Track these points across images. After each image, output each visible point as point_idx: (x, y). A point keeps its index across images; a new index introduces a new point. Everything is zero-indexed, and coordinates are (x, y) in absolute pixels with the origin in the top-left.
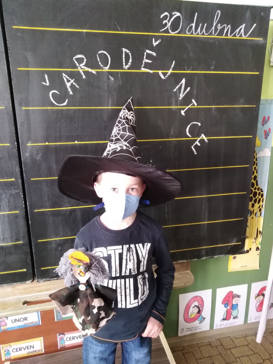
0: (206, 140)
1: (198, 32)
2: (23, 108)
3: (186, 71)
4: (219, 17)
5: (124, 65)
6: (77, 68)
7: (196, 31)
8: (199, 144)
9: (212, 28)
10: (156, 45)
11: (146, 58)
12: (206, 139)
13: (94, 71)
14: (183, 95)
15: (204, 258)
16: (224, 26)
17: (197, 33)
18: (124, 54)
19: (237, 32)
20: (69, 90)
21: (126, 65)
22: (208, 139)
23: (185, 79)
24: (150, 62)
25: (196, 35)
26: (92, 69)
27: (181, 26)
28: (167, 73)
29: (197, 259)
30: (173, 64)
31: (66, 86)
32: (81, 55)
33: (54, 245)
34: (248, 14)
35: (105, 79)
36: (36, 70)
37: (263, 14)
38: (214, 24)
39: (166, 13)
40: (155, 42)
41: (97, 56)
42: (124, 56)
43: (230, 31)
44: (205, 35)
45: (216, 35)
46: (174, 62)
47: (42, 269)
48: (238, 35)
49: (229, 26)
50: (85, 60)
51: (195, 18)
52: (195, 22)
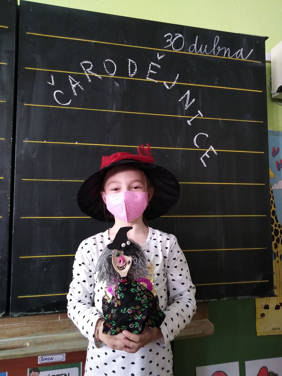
1: (200, 51)
2: (25, 104)
3: (190, 83)
4: (218, 41)
5: (130, 74)
6: (84, 73)
8: (208, 157)
9: (212, 49)
11: (151, 69)
12: (214, 151)
13: (100, 76)
14: (189, 106)
15: (225, 299)
16: (223, 48)
18: (129, 64)
19: (237, 54)
20: (74, 91)
22: (217, 152)
23: (190, 91)
24: (155, 73)
25: (198, 54)
26: (98, 74)
27: (183, 45)
28: (172, 84)
29: (216, 300)
30: (178, 76)
31: (71, 87)
32: (88, 61)
33: (38, 265)
34: (245, 41)
35: (111, 84)
36: (43, 71)
38: (214, 47)
39: (169, 34)
40: (159, 57)
41: (104, 63)
43: (229, 53)
44: (206, 54)
45: (217, 55)
47: (19, 297)
48: (237, 57)
49: (229, 49)
50: (92, 66)
51: (197, 39)
52: (196, 43)
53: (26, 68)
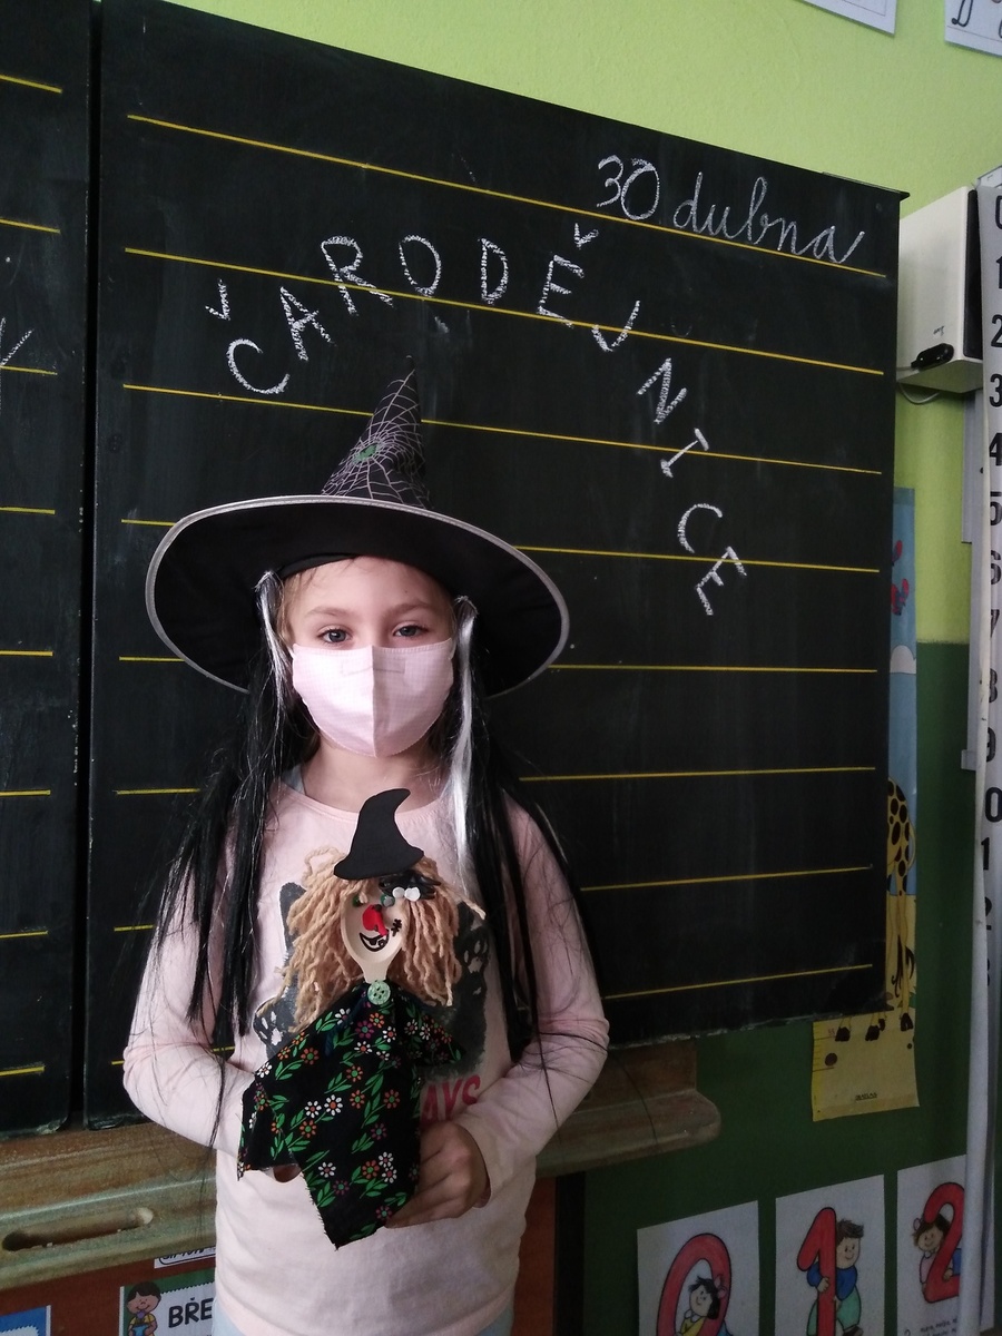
0: (741, 570)
1: (707, 227)
2: (127, 386)
3: (675, 336)
4: (763, 195)
5: (485, 292)
6: (333, 279)
7: (700, 224)
8: (720, 582)
9: (744, 223)
10: (583, 245)
11: (554, 280)
12: (739, 563)
13: (384, 295)
14: (667, 412)
15: (751, 1027)
16: (777, 221)
17: (703, 228)
18: (485, 256)
19: (816, 245)
20: (299, 344)
21: (491, 290)
22: (746, 567)
23: (672, 362)
24: (566, 292)
25: (701, 234)
26: (379, 286)
27: (656, 202)
28: (618, 334)
29: (725, 1031)
30: (636, 309)
31: (287, 328)
32: (345, 238)
34: (841, 203)
35: (422, 326)
36: (188, 263)
37: (881, 209)
38: (752, 214)
39: (614, 158)
40: (581, 236)
41: (401, 248)
42: (484, 263)
43: (794, 238)
44: (727, 239)
45: (757, 242)
46: (638, 303)
47: (113, 1063)
48: (819, 252)
49: (793, 225)
50: (359, 255)
51: (698, 184)
52: (696, 196)
53: (127, 250)
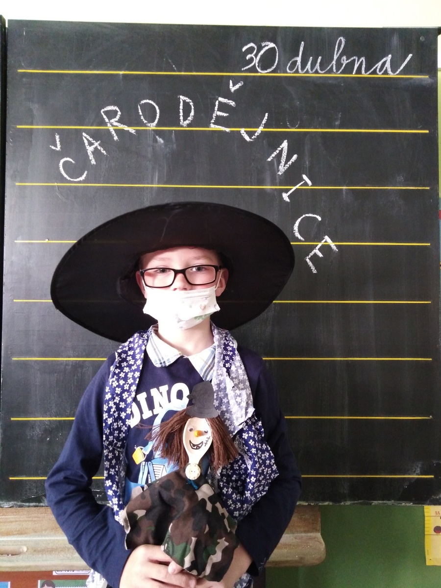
0: (334, 248)
1: (307, 69)
2: (17, 184)
3: (289, 128)
4: (342, 46)
5: (182, 121)
6: (106, 125)
7: (303, 68)
8: (321, 255)
9: (331, 63)
10: (235, 91)
11: (218, 110)
12: (333, 245)
13: (132, 130)
14: (286, 168)
15: (348, 503)
16: (352, 59)
17: (305, 70)
18: (181, 104)
19: (379, 67)
20: (91, 157)
21: (185, 120)
22: (337, 246)
23: (288, 142)
24: (225, 115)
25: (304, 73)
26: (129, 126)
27: (276, 62)
28: (255, 132)
29: (331, 504)
30: (266, 118)
31: (86, 150)
32: (113, 106)
33: (38, 430)
34: (395, 40)
35: (150, 142)
36: (42, 129)
37: (423, 40)
38: (335, 57)
39: (252, 45)
40: (233, 86)
41: (139, 107)
42: (181, 107)
43: (364, 66)
44: (320, 73)
45: (339, 72)
46: (267, 115)
47: (11, 478)
48: (380, 71)
49: (363, 59)
50: (119, 113)
51: (301, 49)
52: (300, 54)
53: (18, 127)
